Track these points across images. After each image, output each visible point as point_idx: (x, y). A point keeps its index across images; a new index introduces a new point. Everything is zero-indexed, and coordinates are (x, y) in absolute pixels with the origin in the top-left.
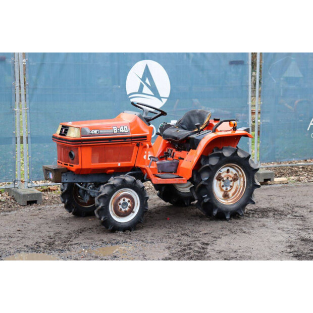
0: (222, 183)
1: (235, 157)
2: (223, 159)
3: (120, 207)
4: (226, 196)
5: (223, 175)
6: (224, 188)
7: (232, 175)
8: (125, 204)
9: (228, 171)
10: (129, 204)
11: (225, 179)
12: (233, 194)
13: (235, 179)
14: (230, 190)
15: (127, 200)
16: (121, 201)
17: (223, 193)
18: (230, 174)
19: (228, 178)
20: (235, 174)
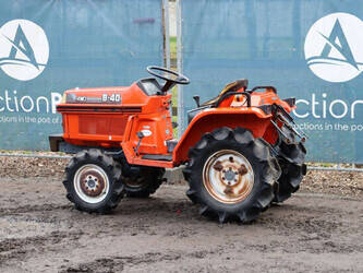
0: (223, 175)
1: (232, 141)
2: (214, 143)
3: (87, 185)
4: (229, 192)
5: (224, 165)
6: (226, 182)
7: (239, 166)
8: (91, 182)
9: (231, 159)
10: (97, 183)
11: (227, 169)
12: (240, 192)
13: (243, 172)
14: (236, 185)
15: (93, 178)
16: (87, 179)
17: (224, 188)
18: (235, 164)
19: (230, 169)
20: (243, 165)
